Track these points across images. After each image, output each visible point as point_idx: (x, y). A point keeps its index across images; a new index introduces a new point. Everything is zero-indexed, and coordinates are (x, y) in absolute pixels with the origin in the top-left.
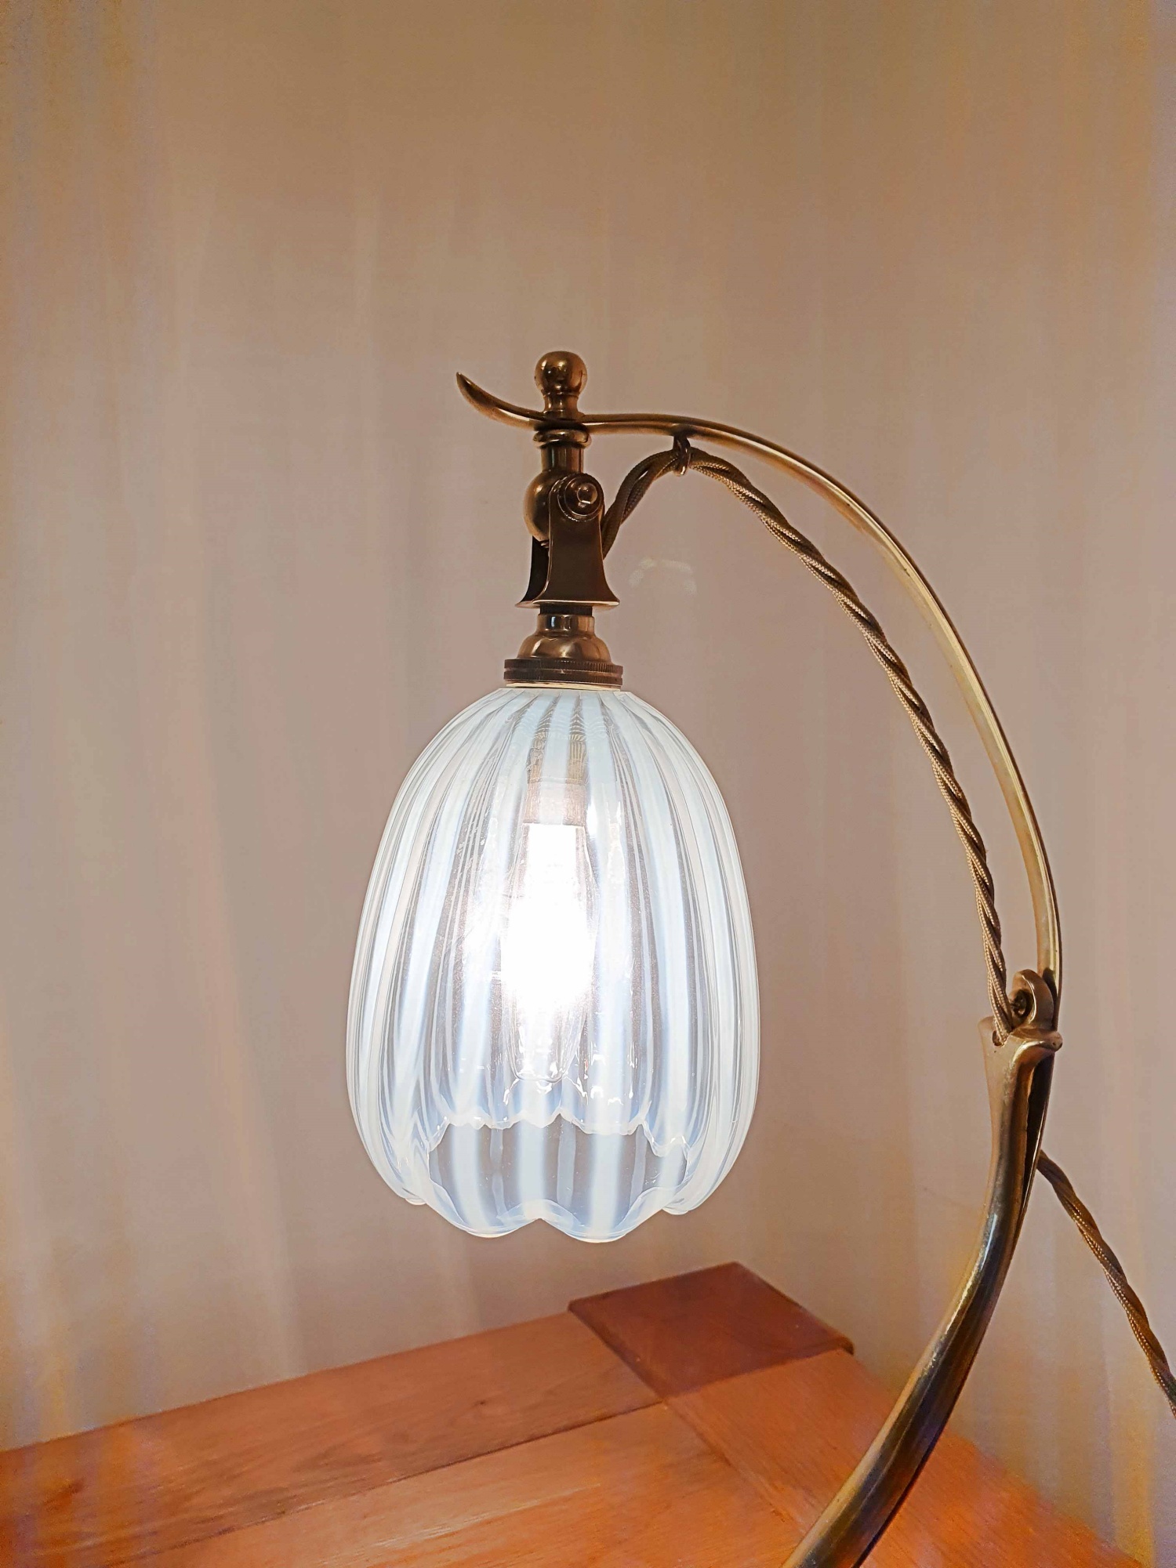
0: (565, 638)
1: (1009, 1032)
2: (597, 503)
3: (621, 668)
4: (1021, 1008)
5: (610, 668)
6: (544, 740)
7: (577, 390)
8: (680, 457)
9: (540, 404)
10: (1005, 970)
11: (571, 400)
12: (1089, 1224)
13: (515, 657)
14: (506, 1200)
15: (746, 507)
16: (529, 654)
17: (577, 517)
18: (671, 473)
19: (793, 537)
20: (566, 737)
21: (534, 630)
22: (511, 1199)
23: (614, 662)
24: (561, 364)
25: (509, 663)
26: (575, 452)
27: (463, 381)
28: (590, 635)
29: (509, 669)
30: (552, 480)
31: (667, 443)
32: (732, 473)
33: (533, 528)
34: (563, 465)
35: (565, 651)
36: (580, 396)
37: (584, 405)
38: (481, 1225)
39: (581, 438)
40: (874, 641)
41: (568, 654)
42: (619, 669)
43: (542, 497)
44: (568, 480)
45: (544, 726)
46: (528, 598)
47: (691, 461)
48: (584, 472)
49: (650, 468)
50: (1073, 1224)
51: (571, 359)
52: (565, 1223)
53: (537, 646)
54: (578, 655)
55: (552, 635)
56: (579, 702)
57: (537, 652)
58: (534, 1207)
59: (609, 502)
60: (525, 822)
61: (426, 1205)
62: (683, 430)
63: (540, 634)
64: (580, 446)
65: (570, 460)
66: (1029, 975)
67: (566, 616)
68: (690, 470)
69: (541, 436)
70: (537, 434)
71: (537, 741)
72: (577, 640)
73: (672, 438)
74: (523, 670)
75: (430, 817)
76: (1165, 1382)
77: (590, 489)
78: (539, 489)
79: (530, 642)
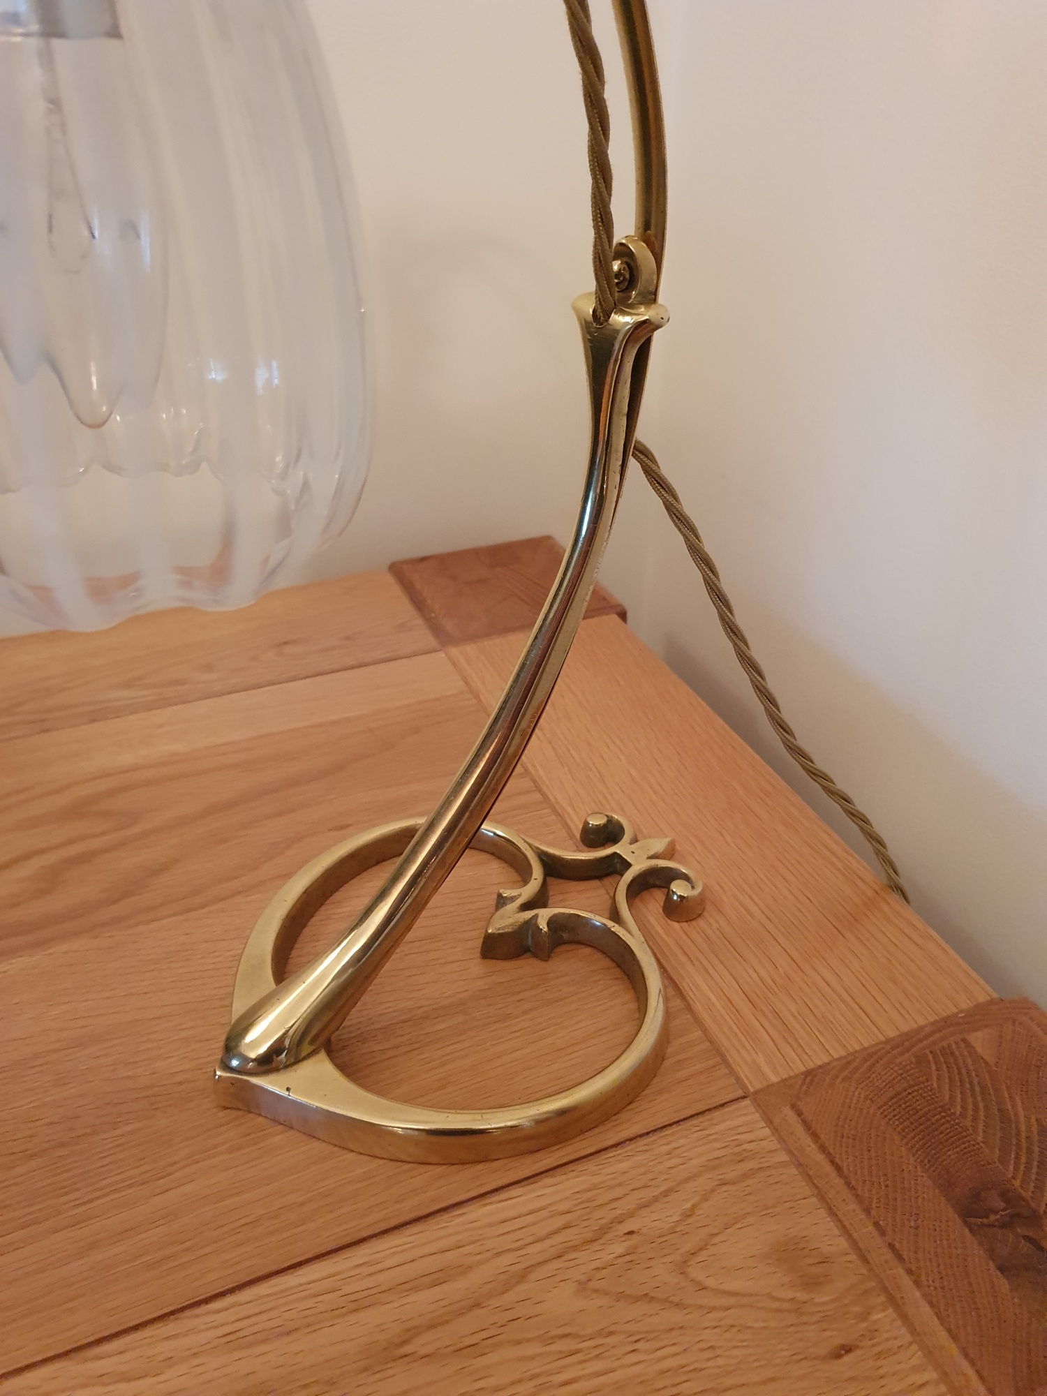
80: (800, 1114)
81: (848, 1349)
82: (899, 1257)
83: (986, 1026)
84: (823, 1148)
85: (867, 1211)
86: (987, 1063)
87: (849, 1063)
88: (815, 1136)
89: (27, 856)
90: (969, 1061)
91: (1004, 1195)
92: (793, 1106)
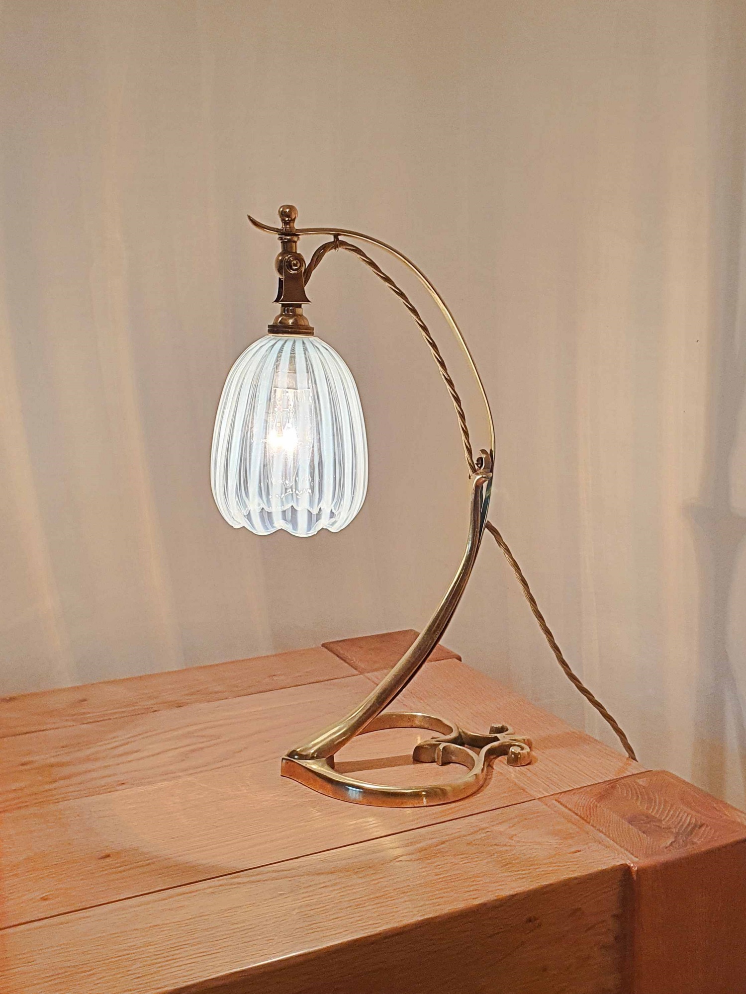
0: (291, 317)
1: (473, 473)
2: (300, 266)
3: (313, 328)
4: (479, 464)
5: (308, 328)
6: (281, 356)
7: (294, 220)
8: (337, 244)
10: (471, 448)
11: (291, 224)
12: (507, 550)
13: (271, 324)
14: (268, 518)
15: (363, 263)
16: (277, 322)
17: (292, 272)
18: (333, 250)
19: (382, 275)
20: (289, 355)
21: (279, 313)
22: (271, 523)
23: (311, 325)
24: (288, 210)
25: (269, 326)
26: (294, 244)
27: (249, 217)
28: (301, 316)
29: (270, 329)
30: (285, 255)
31: (331, 239)
32: (358, 251)
33: (278, 274)
34: (289, 249)
35: (291, 321)
36: (295, 222)
37: (297, 225)
38: (260, 531)
39: (295, 239)
40: (415, 317)
41: (292, 323)
43: (281, 261)
44: (290, 256)
45: (281, 351)
46: (277, 301)
47: (340, 246)
48: (298, 252)
49: (325, 248)
50: (502, 550)
51: (291, 208)
52: (289, 528)
53: (280, 319)
54: (295, 323)
55: (285, 315)
56: (294, 342)
57: (280, 322)
58: (279, 523)
59: (308, 263)
60: (274, 387)
61: (244, 527)
62: (337, 233)
63: (281, 315)
64: (295, 242)
65: (292, 247)
66: (483, 451)
67: (291, 308)
68: (340, 248)
69: (281, 239)
70: (279, 238)
71: (278, 357)
72: (296, 317)
73: (333, 237)
74: (275, 329)
75: (239, 385)
76: (535, 612)
77: (297, 262)
78: (280, 258)
79: (277, 318)
80: (559, 802)
83: (643, 777)
84: (569, 809)
86: (644, 787)
88: (566, 807)
90: (636, 786)
91: (647, 817)
92: (556, 800)
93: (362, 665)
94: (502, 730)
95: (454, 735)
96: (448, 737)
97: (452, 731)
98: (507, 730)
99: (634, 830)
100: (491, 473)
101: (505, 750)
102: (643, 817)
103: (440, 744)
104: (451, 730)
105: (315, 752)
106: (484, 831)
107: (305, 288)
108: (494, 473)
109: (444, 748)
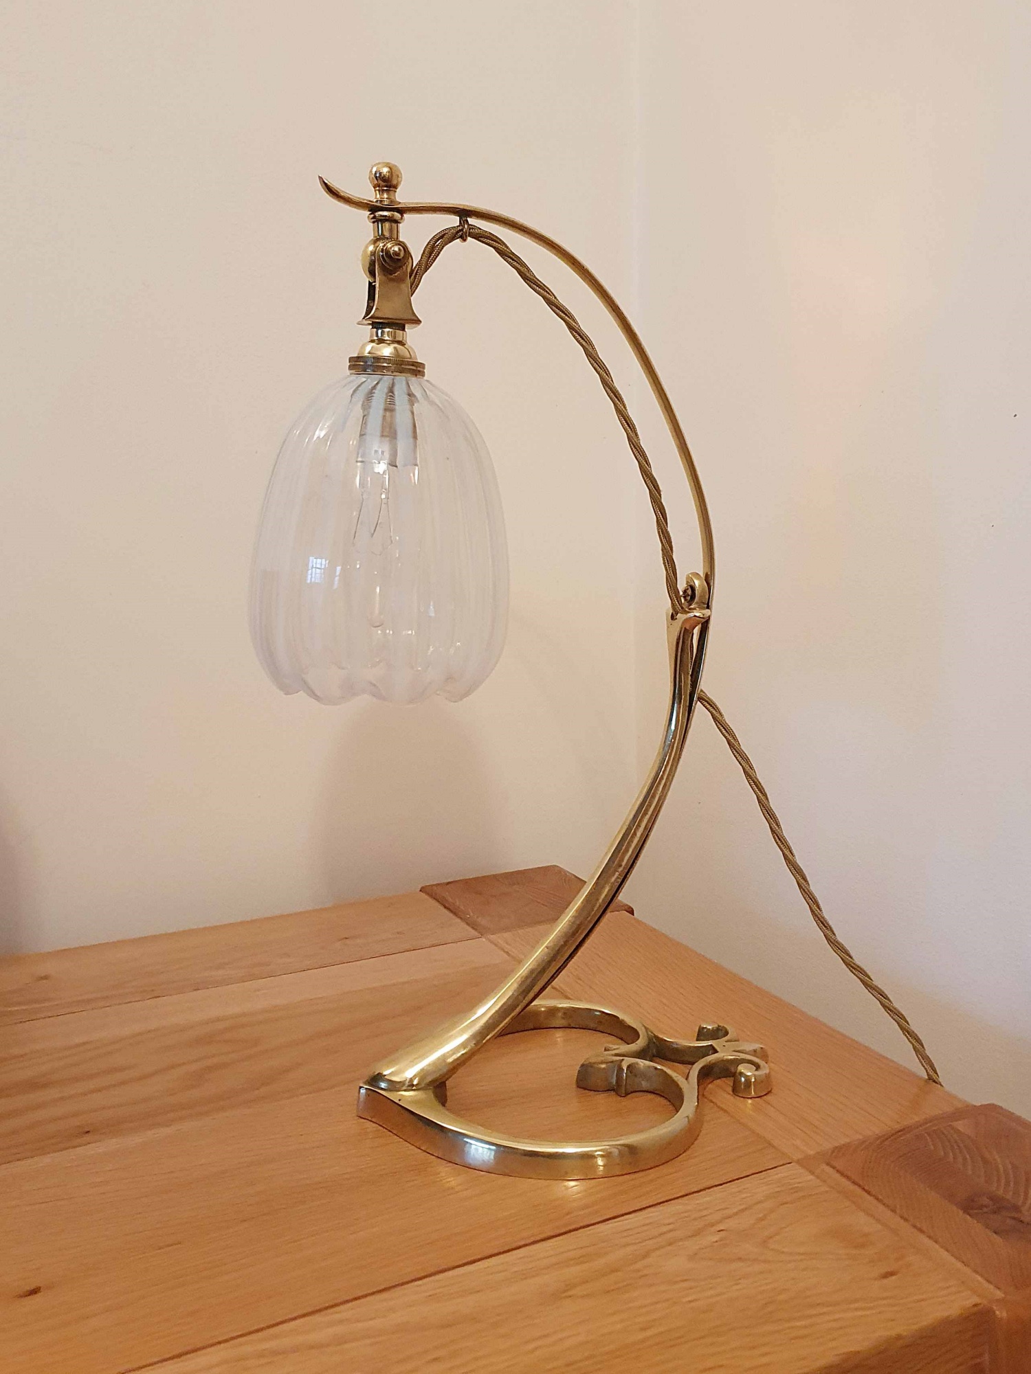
0: (387, 344)
1: (680, 611)
2: (407, 259)
4: (690, 595)
5: (417, 364)
7: (395, 187)
8: (461, 234)
9: (371, 195)
11: (392, 193)
13: (355, 356)
16: (363, 353)
18: (457, 241)
24: (384, 170)
25: (351, 359)
26: (394, 225)
27: (323, 181)
28: (405, 343)
29: (350, 364)
30: (378, 242)
31: (454, 221)
34: (387, 234)
35: (387, 352)
36: (398, 190)
37: (402, 196)
39: (399, 217)
41: (389, 354)
42: (422, 365)
43: (371, 253)
44: (387, 243)
45: (369, 397)
46: (365, 317)
47: (470, 235)
48: (401, 239)
49: (445, 237)
51: (393, 168)
53: (369, 348)
54: (396, 354)
55: (379, 342)
56: (393, 385)
57: (370, 353)
59: (416, 259)
62: (464, 213)
63: (371, 341)
64: (397, 222)
65: (390, 231)
66: (697, 576)
67: (388, 330)
68: (470, 239)
69: (372, 215)
70: (370, 214)
72: (395, 346)
73: (458, 218)
74: (360, 364)
77: (399, 249)
78: (371, 249)
79: (364, 346)
80: (834, 1168)
81: (892, 1274)
82: (921, 1231)
83: (964, 1118)
84: (854, 1183)
85: (894, 1211)
86: (969, 1137)
87: (865, 1141)
88: (848, 1178)
89: (173, 1067)
90: (955, 1136)
91: (991, 1199)
92: (828, 1164)
93: (483, 921)
94: (719, 1033)
95: (641, 1043)
96: (633, 1047)
97: (638, 1037)
98: (726, 1033)
99: (976, 1227)
100: (709, 610)
101: (727, 1070)
102: (985, 1201)
103: (623, 1060)
104: (635, 1034)
105: (415, 1076)
106: (713, 1229)
107: (412, 298)
108: (713, 611)
109: (628, 1067)
